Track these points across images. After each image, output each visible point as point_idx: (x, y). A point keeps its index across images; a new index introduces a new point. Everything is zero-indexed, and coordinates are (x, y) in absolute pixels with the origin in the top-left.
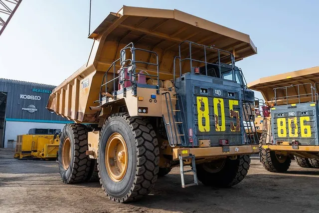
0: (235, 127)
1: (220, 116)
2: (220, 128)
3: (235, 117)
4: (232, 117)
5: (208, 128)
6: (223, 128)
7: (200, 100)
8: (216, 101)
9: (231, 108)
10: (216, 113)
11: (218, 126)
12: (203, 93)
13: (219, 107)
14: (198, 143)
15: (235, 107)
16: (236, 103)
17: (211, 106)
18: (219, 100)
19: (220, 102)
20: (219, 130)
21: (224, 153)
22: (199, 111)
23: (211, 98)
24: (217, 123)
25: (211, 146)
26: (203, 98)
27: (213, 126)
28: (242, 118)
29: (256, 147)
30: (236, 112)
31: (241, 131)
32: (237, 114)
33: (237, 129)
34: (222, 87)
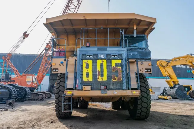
0: (116, 78)
1: (102, 71)
4: (114, 71)
5: (91, 79)
6: (105, 79)
7: (85, 62)
8: (99, 62)
9: (113, 65)
10: (99, 69)
11: (100, 77)
12: (90, 58)
13: (102, 65)
14: (82, 88)
15: (117, 65)
16: (119, 61)
17: (95, 65)
18: (102, 61)
20: (101, 80)
21: (103, 95)
22: (84, 69)
23: (95, 60)
24: (99, 75)
25: (92, 90)
26: (88, 61)
27: (95, 77)
28: (125, 72)
29: (136, 91)
30: (119, 67)
31: (123, 80)
32: (120, 69)
33: (119, 79)
34: (106, 52)
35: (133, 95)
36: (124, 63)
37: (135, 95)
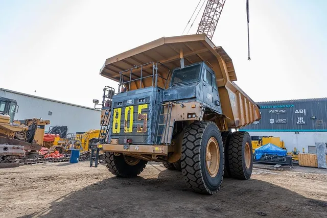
0: (141, 129)
1: (129, 121)
2: (128, 131)
3: (142, 120)
4: (140, 120)
5: (118, 131)
6: (130, 130)
7: (116, 112)
8: (127, 109)
9: (140, 112)
10: (126, 119)
11: (126, 128)
13: (129, 113)
15: (143, 111)
16: (145, 106)
17: (123, 114)
19: (130, 109)
21: (125, 150)
22: (114, 119)
23: (123, 108)
24: (126, 126)
25: (117, 144)
26: (118, 109)
27: (122, 128)
28: (150, 120)
29: (160, 147)
30: (145, 114)
31: (147, 131)
32: (145, 116)
33: (144, 130)
34: (134, 96)
35: (155, 152)
36: (151, 108)
37: (158, 152)
